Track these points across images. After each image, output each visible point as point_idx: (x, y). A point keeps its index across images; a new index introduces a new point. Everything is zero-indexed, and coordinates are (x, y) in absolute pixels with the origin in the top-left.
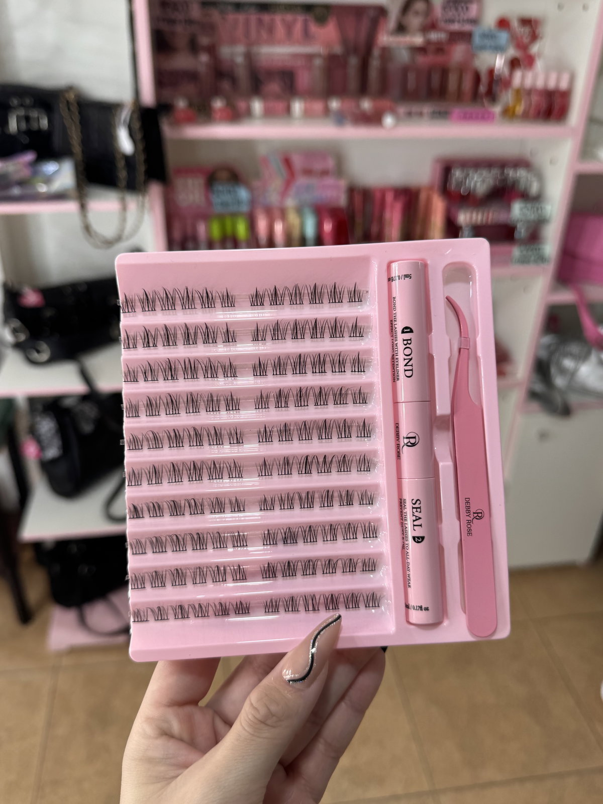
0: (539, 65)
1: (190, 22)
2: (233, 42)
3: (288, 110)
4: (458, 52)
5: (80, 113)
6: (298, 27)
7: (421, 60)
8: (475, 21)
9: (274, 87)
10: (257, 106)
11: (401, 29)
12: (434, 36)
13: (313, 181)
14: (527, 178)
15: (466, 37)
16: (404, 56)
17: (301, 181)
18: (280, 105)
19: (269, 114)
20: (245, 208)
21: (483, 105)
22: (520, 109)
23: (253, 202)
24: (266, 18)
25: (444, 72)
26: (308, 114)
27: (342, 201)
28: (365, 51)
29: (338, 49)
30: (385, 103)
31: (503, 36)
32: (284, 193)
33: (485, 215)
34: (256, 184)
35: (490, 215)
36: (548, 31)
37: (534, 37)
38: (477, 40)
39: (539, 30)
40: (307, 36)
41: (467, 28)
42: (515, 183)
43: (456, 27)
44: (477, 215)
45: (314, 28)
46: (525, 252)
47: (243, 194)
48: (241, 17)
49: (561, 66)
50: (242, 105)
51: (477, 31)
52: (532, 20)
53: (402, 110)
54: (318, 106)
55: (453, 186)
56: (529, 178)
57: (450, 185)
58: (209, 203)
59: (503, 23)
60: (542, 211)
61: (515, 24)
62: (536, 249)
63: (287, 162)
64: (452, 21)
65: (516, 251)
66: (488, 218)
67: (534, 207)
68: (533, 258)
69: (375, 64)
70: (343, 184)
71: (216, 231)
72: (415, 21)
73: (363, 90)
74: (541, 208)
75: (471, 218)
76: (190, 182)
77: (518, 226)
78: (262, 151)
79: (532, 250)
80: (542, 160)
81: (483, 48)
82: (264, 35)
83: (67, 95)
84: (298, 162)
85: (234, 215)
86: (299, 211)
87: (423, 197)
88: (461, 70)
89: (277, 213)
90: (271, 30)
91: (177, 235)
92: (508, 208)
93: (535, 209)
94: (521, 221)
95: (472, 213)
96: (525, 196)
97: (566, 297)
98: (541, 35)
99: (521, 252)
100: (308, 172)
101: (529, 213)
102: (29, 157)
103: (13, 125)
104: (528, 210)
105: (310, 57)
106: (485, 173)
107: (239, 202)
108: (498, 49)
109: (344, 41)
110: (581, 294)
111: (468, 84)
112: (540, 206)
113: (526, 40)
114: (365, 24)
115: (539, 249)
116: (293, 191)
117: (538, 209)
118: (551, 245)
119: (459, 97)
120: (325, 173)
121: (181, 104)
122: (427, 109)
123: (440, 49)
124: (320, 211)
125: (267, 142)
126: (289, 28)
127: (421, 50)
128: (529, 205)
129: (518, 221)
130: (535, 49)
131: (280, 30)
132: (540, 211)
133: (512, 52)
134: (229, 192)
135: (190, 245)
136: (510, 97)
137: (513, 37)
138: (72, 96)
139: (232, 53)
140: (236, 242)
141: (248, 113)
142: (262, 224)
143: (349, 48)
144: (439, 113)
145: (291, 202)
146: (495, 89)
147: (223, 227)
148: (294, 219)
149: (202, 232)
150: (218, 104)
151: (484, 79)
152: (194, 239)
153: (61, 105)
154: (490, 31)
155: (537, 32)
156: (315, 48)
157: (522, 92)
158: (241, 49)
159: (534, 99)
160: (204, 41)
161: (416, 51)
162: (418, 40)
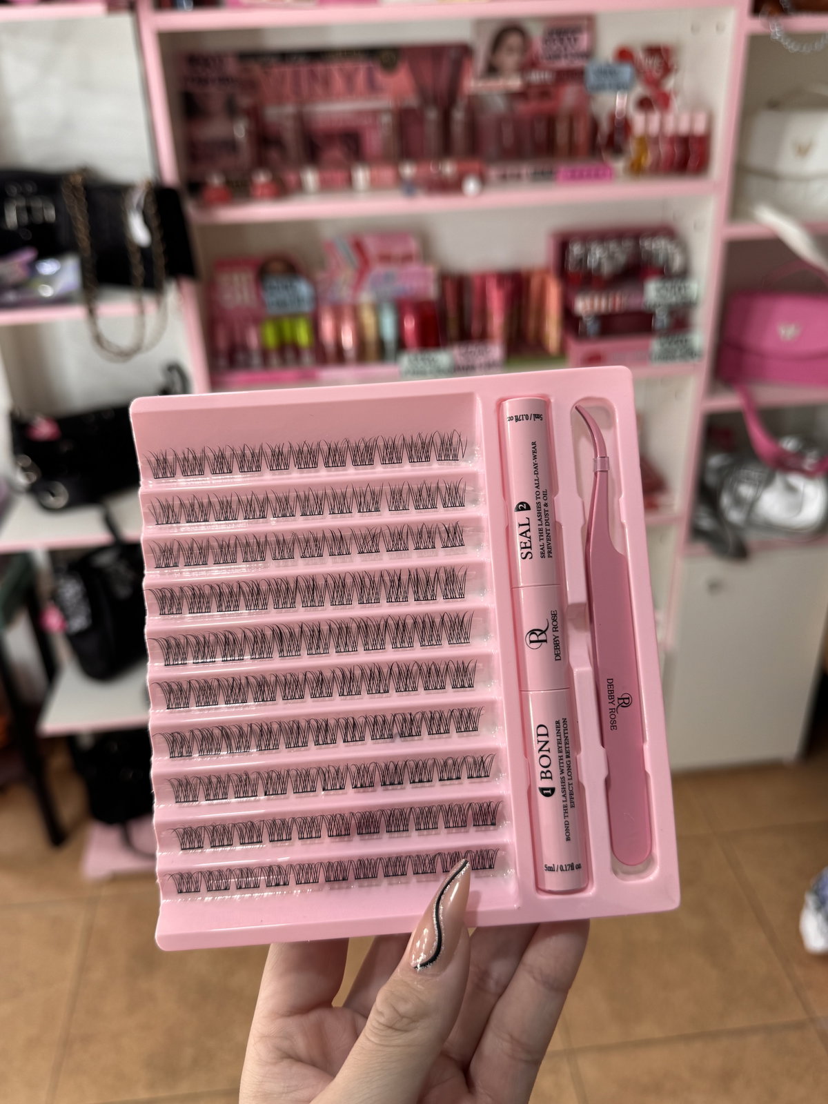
0: (676, 103)
1: (225, 80)
2: (280, 100)
3: (349, 183)
4: (569, 95)
5: (86, 199)
6: (361, 78)
7: (522, 108)
8: (588, 55)
9: (335, 153)
10: (311, 178)
11: (492, 70)
12: (536, 77)
13: (393, 269)
14: (666, 249)
15: (576, 75)
16: (499, 104)
17: (378, 270)
18: (339, 176)
19: (326, 187)
20: (307, 308)
21: (601, 159)
22: (648, 160)
23: (317, 300)
24: (320, 68)
25: (551, 122)
26: (375, 186)
27: (431, 291)
28: (447, 99)
29: (412, 101)
30: (475, 165)
31: (626, 71)
32: (357, 285)
33: (610, 300)
34: (320, 276)
35: (618, 300)
36: (685, 61)
37: (667, 69)
38: (591, 78)
39: (672, 61)
40: (373, 88)
41: (578, 63)
42: (650, 254)
43: (563, 64)
44: (600, 300)
45: (380, 77)
46: (666, 346)
47: (303, 289)
48: (288, 70)
49: (699, 104)
50: (291, 177)
51: (591, 68)
52: (662, 48)
53: (493, 173)
54: (387, 174)
55: (571, 266)
56: (669, 251)
57: (567, 265)
58: (262, 304)
59: (624, 55)
60: (685, 290)
61: (640, 55)
62: (681, 341)
63: (359, 247)
64: (557, 57)
65: (655, 345)
66: (614, 304)
67: (675, 287)
68: (678, 353)
69: (459, 115)
70: (431, 271)
71: (271, 337)
72: (509, 60)
73: (446, 149)
74: (685, 287)
75: (592, 306)
76: (236, 278)
77: (657, 312)
78: (328, 234)
79: (677, 342)
80: (686, 226)
81: (600, 88)
82: (319, 89)
83: (72, 180)
84: (372, 247)
85: (294, 316)
86: (377, 309)
87: (535, 284)
88: (572, 119)
89: (347, 313)
90: (327, 82)
91: (222, 343)
92: (641, 290)
93: (677, 289)
94: (659, 305)
95: (592, 300)
96: (664, 273)
97: (729, 401)
98: (675, 67)
99: (662, 345)
100: (386, 258)
101: (669, 295)
102: (27, 255)
103: (12, 218)
104: (667, 290)
105: (375, 113)
106: (613, 246)
107: (299, 300)
108: (621, 87)
109: (421, 91)
110: (748, 398)
111: (581, 135)
112: (682, 285)
113: (656, 75)
114: (446, 68)
115: (686, 341)
116: (367, 284)
117: (680, 289)
118: (702, 336)
119: (572, 151)
120: (407, 258)
121: (216, 181)
122: (525, 169)
123: (544, 92)
124: (401, 307)
125: (333, 221)
126: (349, 79)
128: (669, 285)
129: (655, 306)
130: (670, 84)
131: (338, 82)
132: (683, 291)
133: (639, 90)
134: (286, 287)
135: (240, 357)
136: (632, 147)
137: (639, 71)
138: (79, 179)
139: (280, 114)
140: (296, 350)
141: (300, 188)
142: (327, 326)
143: (427, 98)
144: (543, 173)
145: (366, 297)
146: (617, 138)
147: (280, 333)
148: (368, 318)
149: (253, 340)
150: (262, 178)
151: (605, 127)
152: (245, 348)
153: (65, 191)
154: (608, 65)
155: (670, 64)
156: (384, 102)
157: (647, 141)
158: (289, 109)
159: (663, 149)
160: (245, 101)
161: (514, 96)
162: (515, 83)
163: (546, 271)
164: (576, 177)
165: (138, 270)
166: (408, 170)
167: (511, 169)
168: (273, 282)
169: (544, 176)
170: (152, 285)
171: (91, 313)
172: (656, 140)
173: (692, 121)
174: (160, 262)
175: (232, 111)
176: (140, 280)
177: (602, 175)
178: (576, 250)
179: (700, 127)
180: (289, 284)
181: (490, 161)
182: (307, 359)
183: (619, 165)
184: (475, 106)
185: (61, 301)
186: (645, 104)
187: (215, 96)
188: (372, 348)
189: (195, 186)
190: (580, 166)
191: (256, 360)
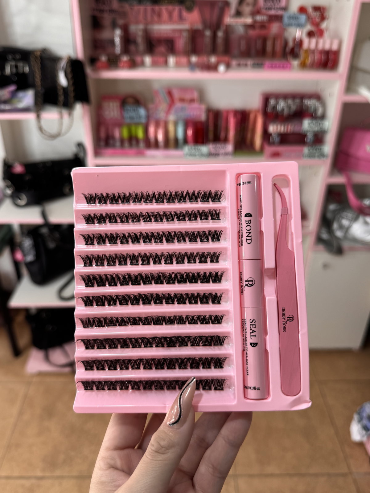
0: (326, 35)
1: (112, 11)
2: (137, 22)
3: (166, 63)
4: (275, 28)
5: (41, 63)
6: (176, 14)
7: (251, 32)
8: (285, 9)
9: (162, 49)
10: (148, 60)
11: (238, 14)
12: (259, 18)
13: (185, 105)
14: (315, 105)
15: (278, 18)
16: (241, 30)
17: (178, 105)
18: (161, 60)
19: (155, 64)
20: (143, 121)
21: (287, 60)
22: (309, 61)
23: (148, 117)
24: (157, 8)
25: (265, 40)
26: (178, 65)
27: (203, 117)
28: (216, 26)
29: (199, 26)
30: (226, 59)
31: (303, 18)
32: (168, 112)
33: (286, 127)
34: (151, 106)
35: (289, 127)
36: (332, 14)
37: (323, 18)
38: (286, 20)
39: (326, 14)
40: (181, 19)
41: (280, 13)
42: (307, 107)
43: (273, 12)
44: (281, 126)
45: (185, 14)
46: (311, 151)
47: (142, 112)
48: (142, 8)
49: (337, 36)
50: (138, 59)
51: (286, 15)
52: (321, 7)
53: (234, 63)
54: (184, 60)
55: (269, 110)
56: (316, 106)
57: (267, 110)
58: (123, 117)
59: (302, 10)
60: (322, 125)
61: (310, 10)
62: (319, 149)
63: (170, 94)
64: (270, 9)
65: (306, 150)
66: (288, 129)
67: (317, 123)
68: (317, 154)
69: (220, 34)
70: (203, 107)
71: (125, 134)
72: (247, 9)
73: (214, 51)
74: (322, 123)
75: (277, 129)
76: (111, 104)
77: (308, 134)
78: (156, 86)
79: (316, 150)
80: (326, 95)
81: (290, 25)
82: (156, 18)
83: (35, 53)
84: (177, 94)
85: (137, 124)
86: (176, 124)
87: (252, 116)
88: (275, 39)
89: (162, 124)
90: (159, 15)
91: (103, 134)
92: (301, 123)
93: (318, 124)
94: (309, 131)
95: (277, 126)
96: (313, 116)
97: (339, 179)
98: (327, 17)
99: (309, 150)
100: (182, 100)
101: (314, 126)
102: (12, 88)
103: (8, 70)
104: (313, 124)
105: (181, 31)
106: (290, 101)
107: (140, 117)
108: (300, 26)
109: (204, 22)
110: (349, 179)
111: (278, 48)
112: (321, 122)
113: (318, 20)
114: (216, 11)
115: (321, 149)
116: (173, 111)
117: (320, 124)
118: (328, 147)
119: (274, 55)
120: (192, 101)
121: (104, 58)
122: (250, 62)
123: (263, 26)
124: (187, 124)
125: (159, 81)
126: (170, 14)
127: (251, 27)
128: (314, 122)
129: (307, 131)
130: (324, 25)
131: (165, 15)
133: (309, 27)
134: (134, 110)
135: (111, 142)
136: (302, 55)
137: (309, 18)
138: (39, 54)
139: (137, 29)
140: (137, 140)
141: (142, 64)
142: (152, 130)
143: (206, 25)
144: (258, 64)
145: (172, 118)
146: (296, 50)
147: (130, 131)
148: (171, 128)
149: (117, 134)
150: (125, 58)
151: (291, 44)
152: (113, 138)
153: (32, 59)
154: (295, 14)
155: (325, 15)
156: (185, 26)
157: (309, 51)
158: (141, 27)
159: (317, 57)
160: (121, 22)
161: (248, 27)
162: (249, 20)
163: (257, 111)
164: (272, 67)
165: (61, 98)
166: (194, 59)
167: (242, 62)
168: (128, 108)
169: (258, 66)
170: (68, 105)
171: (38, 117)
172: (313, 52)
173: (331, 44)
174: (72, 95)
175: (114, 26)
176: (62, 103)
177: (286, 67)
178: (272, 102)
179: (335, 47)
180: (135, 109)
181: (234, 57)
182: (142, 145)
183: (295, 63)
184: (228, 30)
185: (26, 110)
186: (310, 34)
187: (107, 19)
188: (172, 142)
189: (93, 61)
190: (276, 62)
191: (118, 144)
